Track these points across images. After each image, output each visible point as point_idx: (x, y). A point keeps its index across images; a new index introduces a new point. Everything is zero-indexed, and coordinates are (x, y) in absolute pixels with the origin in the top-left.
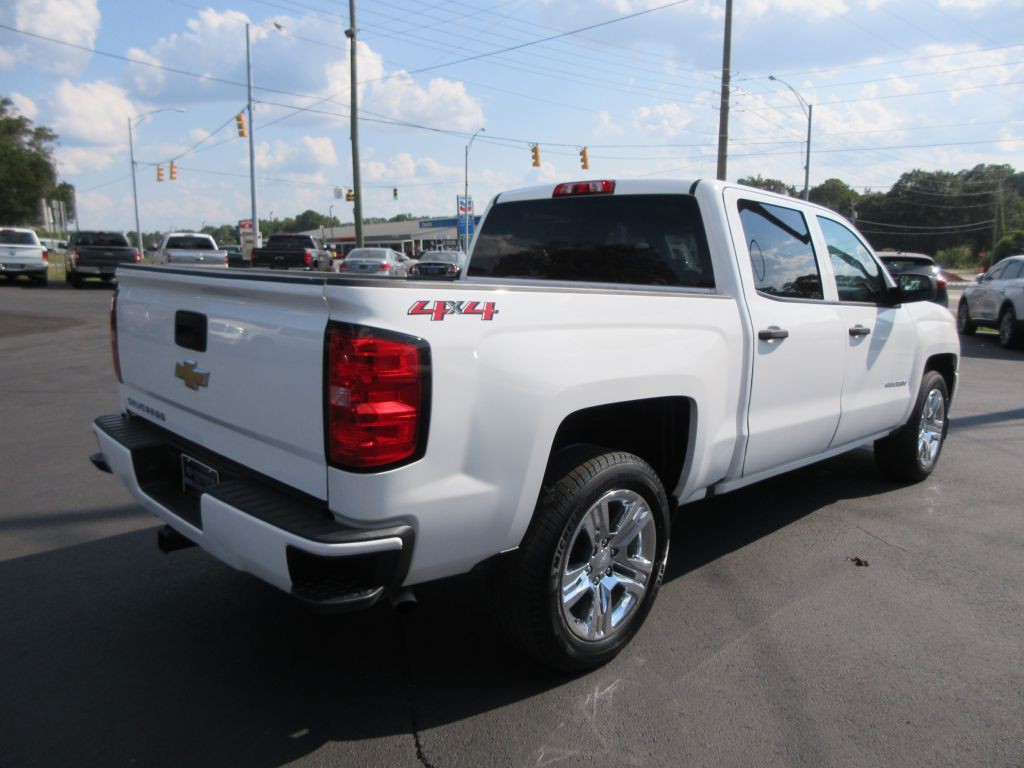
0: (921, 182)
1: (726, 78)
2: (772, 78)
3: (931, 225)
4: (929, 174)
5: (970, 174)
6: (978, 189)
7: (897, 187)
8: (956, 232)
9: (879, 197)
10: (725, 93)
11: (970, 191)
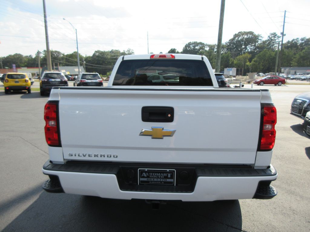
0: (100, 53)
1: (45, 17)
2: (64, 19)
3: (104, 65)
4: (102, 52)
5: (110, 52)
6: (114, 56)
7: (94, 55)
8: (110, 68)
9: (89, 57)
10: (46, 22)
11: (112, 56)
